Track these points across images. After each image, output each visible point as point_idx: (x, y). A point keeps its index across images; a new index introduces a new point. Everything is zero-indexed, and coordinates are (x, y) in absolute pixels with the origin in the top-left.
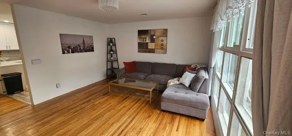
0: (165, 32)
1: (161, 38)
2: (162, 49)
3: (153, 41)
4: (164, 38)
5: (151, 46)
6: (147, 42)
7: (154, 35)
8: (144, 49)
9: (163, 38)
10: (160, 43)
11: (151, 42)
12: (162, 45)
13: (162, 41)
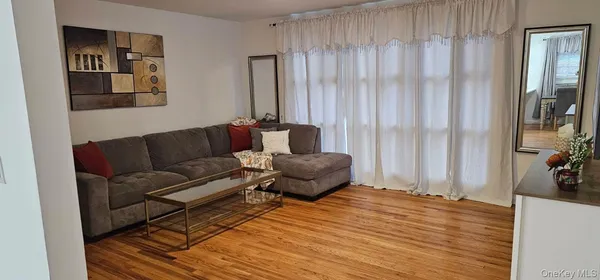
0: (157, 44)
1: (149, 61)
2: (155, 91)
3: (125, 67)
4: (157, 61)
5: (121, 84)
6: (106, 69)
7: (128, 50)
8: (97, 98)
9: (153, 59)
10: (149, 74)
11: (120, 72)
12: (154, 80)
13: (154, 68)
